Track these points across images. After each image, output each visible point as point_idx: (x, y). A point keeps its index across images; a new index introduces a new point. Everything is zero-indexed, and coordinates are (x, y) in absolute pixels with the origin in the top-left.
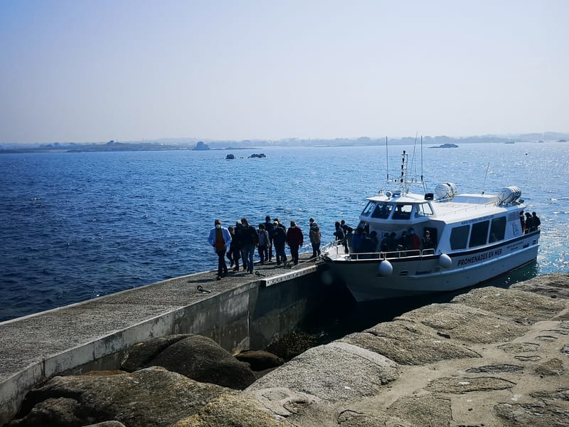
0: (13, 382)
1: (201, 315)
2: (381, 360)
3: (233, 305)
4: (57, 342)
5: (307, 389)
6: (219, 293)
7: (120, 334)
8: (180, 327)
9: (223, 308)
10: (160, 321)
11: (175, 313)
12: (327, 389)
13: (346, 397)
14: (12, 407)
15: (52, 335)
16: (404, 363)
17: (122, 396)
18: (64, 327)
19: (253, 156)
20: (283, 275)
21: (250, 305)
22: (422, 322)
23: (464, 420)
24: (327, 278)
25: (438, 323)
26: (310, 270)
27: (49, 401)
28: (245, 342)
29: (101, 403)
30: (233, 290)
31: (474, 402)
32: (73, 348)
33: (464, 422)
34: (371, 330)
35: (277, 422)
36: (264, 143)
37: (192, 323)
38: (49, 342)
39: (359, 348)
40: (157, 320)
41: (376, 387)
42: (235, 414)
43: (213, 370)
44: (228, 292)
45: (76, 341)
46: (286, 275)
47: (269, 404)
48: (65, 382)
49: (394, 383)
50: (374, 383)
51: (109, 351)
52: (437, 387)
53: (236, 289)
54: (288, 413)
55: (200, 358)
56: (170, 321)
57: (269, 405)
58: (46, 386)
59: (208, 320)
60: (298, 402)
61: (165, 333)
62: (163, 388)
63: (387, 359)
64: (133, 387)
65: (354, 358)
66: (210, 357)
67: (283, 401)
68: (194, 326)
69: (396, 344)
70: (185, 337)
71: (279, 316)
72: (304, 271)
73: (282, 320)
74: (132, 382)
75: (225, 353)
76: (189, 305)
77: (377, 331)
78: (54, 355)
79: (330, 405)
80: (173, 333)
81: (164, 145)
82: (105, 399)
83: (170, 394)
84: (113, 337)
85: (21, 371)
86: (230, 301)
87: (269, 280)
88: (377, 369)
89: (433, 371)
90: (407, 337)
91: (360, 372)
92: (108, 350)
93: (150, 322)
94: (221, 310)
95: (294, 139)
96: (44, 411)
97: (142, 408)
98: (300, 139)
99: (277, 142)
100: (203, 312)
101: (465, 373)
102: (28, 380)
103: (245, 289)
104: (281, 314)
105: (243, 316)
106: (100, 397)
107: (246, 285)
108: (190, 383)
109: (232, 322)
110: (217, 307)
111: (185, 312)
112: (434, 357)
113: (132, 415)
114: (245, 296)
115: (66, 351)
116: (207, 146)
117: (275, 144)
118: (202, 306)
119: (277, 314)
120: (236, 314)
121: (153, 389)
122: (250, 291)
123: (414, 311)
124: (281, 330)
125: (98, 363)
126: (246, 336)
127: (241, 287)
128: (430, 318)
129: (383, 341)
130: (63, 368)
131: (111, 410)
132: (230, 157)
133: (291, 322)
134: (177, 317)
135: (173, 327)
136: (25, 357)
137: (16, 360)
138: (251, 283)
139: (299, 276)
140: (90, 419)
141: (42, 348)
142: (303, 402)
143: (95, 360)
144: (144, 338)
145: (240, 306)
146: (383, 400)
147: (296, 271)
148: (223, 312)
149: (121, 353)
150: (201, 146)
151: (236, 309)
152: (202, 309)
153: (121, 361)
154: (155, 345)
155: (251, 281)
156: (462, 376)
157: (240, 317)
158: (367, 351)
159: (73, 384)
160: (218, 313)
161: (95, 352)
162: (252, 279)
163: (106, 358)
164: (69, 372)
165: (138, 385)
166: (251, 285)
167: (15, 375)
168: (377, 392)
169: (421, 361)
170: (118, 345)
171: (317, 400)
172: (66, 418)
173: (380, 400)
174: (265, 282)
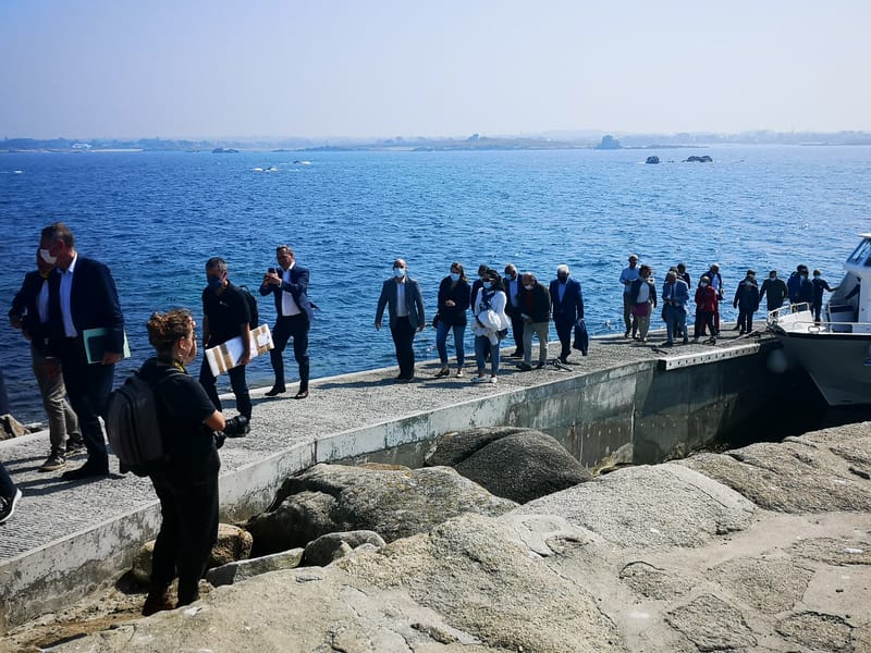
0: (272, 464)
1: (552, 402)
2: (732, 498)
3: (608, 393)
4: (338, 418)
5: (590, 523)
6: (585, 373)
7: (425, 417)
8: (518, 418)
9: (589, 396)
10: (487, 405)
11: (510, 397)
12: (623, 527)
13: (647, 542)
14: (269, 497)
15: (336, 410)
16: (769, 507)
17: (389, 501)
18: (354, 399)
19: (691, 159)
20: (699, 354)
21: (636, 396)
22: (831, 449)
23: (820, 604)
24: (779, 362)
25: (857, 454)
26: (749, 349)
27: (304, 494)
28: (625, 450)
29: (362, 505)
30: (610, 370)
31: (851, 580)
32: (356, 429)
33: (818, 607)
34: (735, 452)
35: (528, 561)
36: (712, 138)
37: (537, 414)
38: (330, 417)
39: (702, 475)
40: (481, 404)
41: (703, 535)
42: (474, 541)
43: (550, 483)
44: (599, 372)
45: (363, 420)
46: (703, 354)
47: (527, 535)
48: (326, 473)
49: (737, 534)
50: (702, 530)
51: (408, 439)
52: (806, 549)
53: (615, 369)
54: (548, 552)
55: (532, 464)
56: (502, 406)
57: (526, 538)
58: (305, 475)
59: (564, 411)
60: (568, 540)
61: (493, 422)
62: (445, 497)
63: (742, 497)
64: (406, 490)
65: (687, 490)
66: (548, 463)
67: (550, 535)
68: (541, 418)
69: (766, 477)
70: (517, 432)
71: (687, 417)
72: (737, 352)
73: (691, 424)
74: (407, 484)
75: (573, 461)
76: (533, 386)
77: (745, 454)
78: (330, 435)
79: (616, 550)
80: (506, 424)
81: (552, 141)
82: (367, 501)
83: (450, 506)
84: (414, 420)
85: (284, 451)
86: (602, 386)
87: (674, 359)
88: (718, 511)
89: (814, 526)
90: (791, 469)
91: (685, 512)
92: (407, 437)
93: (472, 405)
94: (586, 399)
95: (765, 131)
96: (296, 506)
97: (411, 520)
98: (777, 131)
99: (735, 136)
100: (555, 399)
101: (865, 535)
102: (293, 464)
103: (629, 370)
104: (691, 414)
105: (623, 412)
106: (363, 496)
107: (631, 365)
108: (480, 496)
109: (604, 420)
110: (580, 394)
111: (526, 396)
112: (824, 504)
113: (396, 527)
114: (628, 382)
115: (347, 431)
116: (617, 142)
117: (730, 140)
118: (555, 390)
119: (684, 415)
120: (612, 407)
121: (432, 496)
122: (639, 374)
123: (827, 430)
124: (688, 440)
125: (392, 453)
126: (629, 441)
127: (623, 367)
128: (846, 445)
129: (746, 470)
130: (342, 454)
131: (372, 517)
132: (653, 160)
133: (708, 429)
134: (513, 401)
135: (507, 417)
136: (293, 434)
137: (283, 436)
138: (640, 363)
139: (726, 357)
140: (347, 525)
141: (318, 424)
142: (574, 541)
143: (387, 448)
144: (461, 427)
145: (619, 396)
146: (705, 557)
147: (723, 350)
148: (589, 401)
149: (425, 443)
150: (608, 143)
151: (612, 400)
152: (553, 394)
153: (424, 455)
154: (473, 437)
155: (641, 360)
156: (858, 540)
157: (617, 412)
158: (715, 482)
159: (336, 476)
160: (581, 403)
161: (388, 437)
162: (644, 356)
163: (403, 447)
164: (349, 461)
165: (414, 488)
166: (641, 366)
167: (274, 455)
168: (702, 543)
169: (801, 507)
170: (421, 431)
171: (598, 539)
172: (320, 519)
173: (701, 555)
174: (665, 362)
